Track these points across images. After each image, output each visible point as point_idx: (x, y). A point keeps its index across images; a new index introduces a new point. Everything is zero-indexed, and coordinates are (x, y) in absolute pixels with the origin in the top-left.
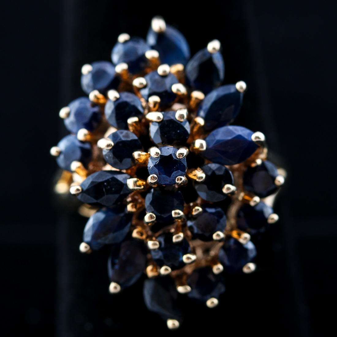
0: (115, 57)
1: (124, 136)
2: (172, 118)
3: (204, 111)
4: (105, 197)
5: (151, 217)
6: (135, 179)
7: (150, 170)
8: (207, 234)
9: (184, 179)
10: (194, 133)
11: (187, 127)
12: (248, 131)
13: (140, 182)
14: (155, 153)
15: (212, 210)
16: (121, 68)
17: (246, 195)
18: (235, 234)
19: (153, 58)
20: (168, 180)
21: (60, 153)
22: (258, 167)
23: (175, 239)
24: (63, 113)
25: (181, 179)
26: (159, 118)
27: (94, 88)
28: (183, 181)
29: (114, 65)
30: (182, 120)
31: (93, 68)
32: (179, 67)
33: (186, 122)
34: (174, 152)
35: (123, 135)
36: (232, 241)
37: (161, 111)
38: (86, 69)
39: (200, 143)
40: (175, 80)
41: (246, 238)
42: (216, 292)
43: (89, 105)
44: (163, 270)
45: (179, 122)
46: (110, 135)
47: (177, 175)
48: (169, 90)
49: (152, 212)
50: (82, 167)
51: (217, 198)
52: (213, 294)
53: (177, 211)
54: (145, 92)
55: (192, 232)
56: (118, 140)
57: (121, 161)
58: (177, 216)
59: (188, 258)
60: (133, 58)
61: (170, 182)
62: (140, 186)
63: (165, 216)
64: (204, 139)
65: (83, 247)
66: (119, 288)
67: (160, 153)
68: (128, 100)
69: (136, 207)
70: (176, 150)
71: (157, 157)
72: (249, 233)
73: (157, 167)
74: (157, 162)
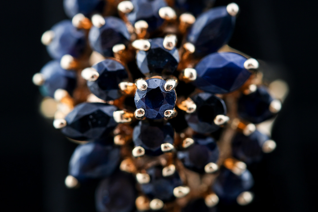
1: (110, 67)
2: (160, 46)
3: (194, 36)
4: (91, 131)
5: (140, 151)
6: (122, 112)
7: (137, 104)
9: (174, 112)
11: (176, 55)
12: (240, 58)
13: (128, 115)
14: (142, 86)
18: (229, 164)
20: (156, 114)
23: (166, 172)
24: (46, 38)
25: (170, 113)
26: (146, 46)
28: (172, 115)
30: (170, 48)
33: (174, 50)
34: (162, 85)
35: (109, 65)
37: (148, 39)
39: (189, 73)
40: (163, 3)
44: (154, 204)
45: (167, 51)
46: (96, 65)
47: (166, 108)
48: (156, 15)
49: (141, 146)
50: (67, 95)
53: (167, 144)
54: (132, 17)
56: (103, 70)
58: (167, 149)
59: (180, 192)
62: (127, 119)
63: (154, 149)
64: (194, 67)
65: (70, 181)
67: (147, 86)
69: (124, 139)
70: (164, 82)
71: (144, 90)
73: (145, 100)
74: (144, 95)
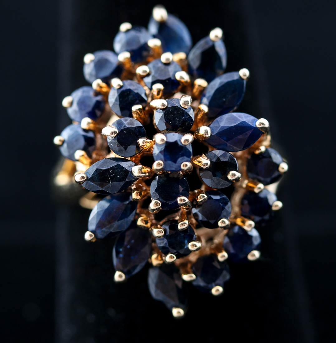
0: (117, 46)
1: (128, 124)
2: (177, 105)
3: (208, 98)
4: (110, 184)
5: (156, 204)
6: (141, 166)
7: (155, 156)
8: (212, 222)
9: (190, 165)
10: (198, 120)
11: (192, 113)
12: (252, 118)
13: (145, 169)
14: (161, 140)
15: (218, 197)
16: (124, 56)
17: (249, 182)
18: (239, 221)
19: (156, 46)
20: (174, 166)
21: (63, 142)
22: (261, 154)
23: (180, 227)
24: (66, 102)
25: (186, 165)
26: (163, 105)
27: (97, 77)
28: (189, 167)
29: (117, 54)
30: (187, 107)
31: (95, 57)
32: (181, 55)
33: (190, 109)
34: (179, 139)
35: (128, 122)
36: (236, 229)
37: (165, 99)
38: (89, 58)
39: (204, 130)
40: (178, 67)
41: (250, 225)
42: (221, 280)
43: (91, 94)
44: (169, 258)
45: (184, 109)
46: (115, 122)
47: (183, 161)
48: (172, 78)
49: (158, 199)
50: (86, 156)
51: (222, 184)
52: (218, 282)
53: (183, 198)
54: (148, 80)
55: (197, 220)
56: (122, 128)
57: (126, 149)
58: (182, 202)
59: (194, 245)
60: (135, 47)
61: (176, 169)
62: (145, 173)
63: (171, 203)
65: (88, 236)
66: (124, 277)
67: (165, 139)
68: (132, 88)
69: (140, 195)
70: (181, 136)
71: (163, 144)
72: (253, 220)
73: (163, 153)
74: (163, 148)
